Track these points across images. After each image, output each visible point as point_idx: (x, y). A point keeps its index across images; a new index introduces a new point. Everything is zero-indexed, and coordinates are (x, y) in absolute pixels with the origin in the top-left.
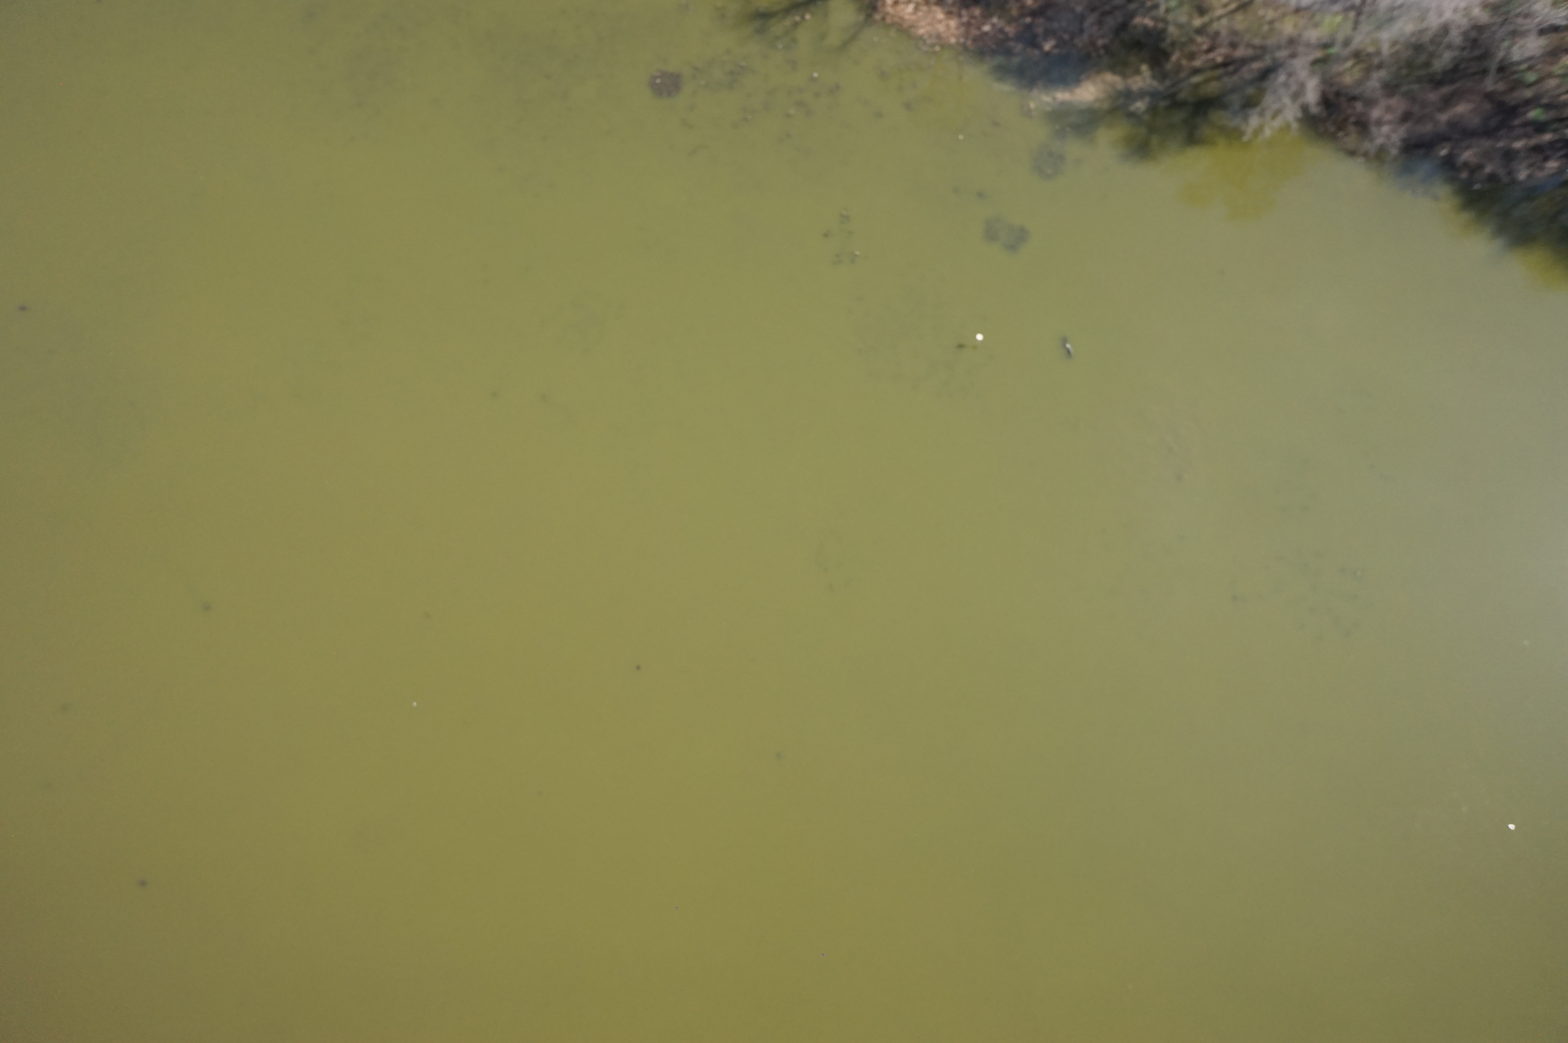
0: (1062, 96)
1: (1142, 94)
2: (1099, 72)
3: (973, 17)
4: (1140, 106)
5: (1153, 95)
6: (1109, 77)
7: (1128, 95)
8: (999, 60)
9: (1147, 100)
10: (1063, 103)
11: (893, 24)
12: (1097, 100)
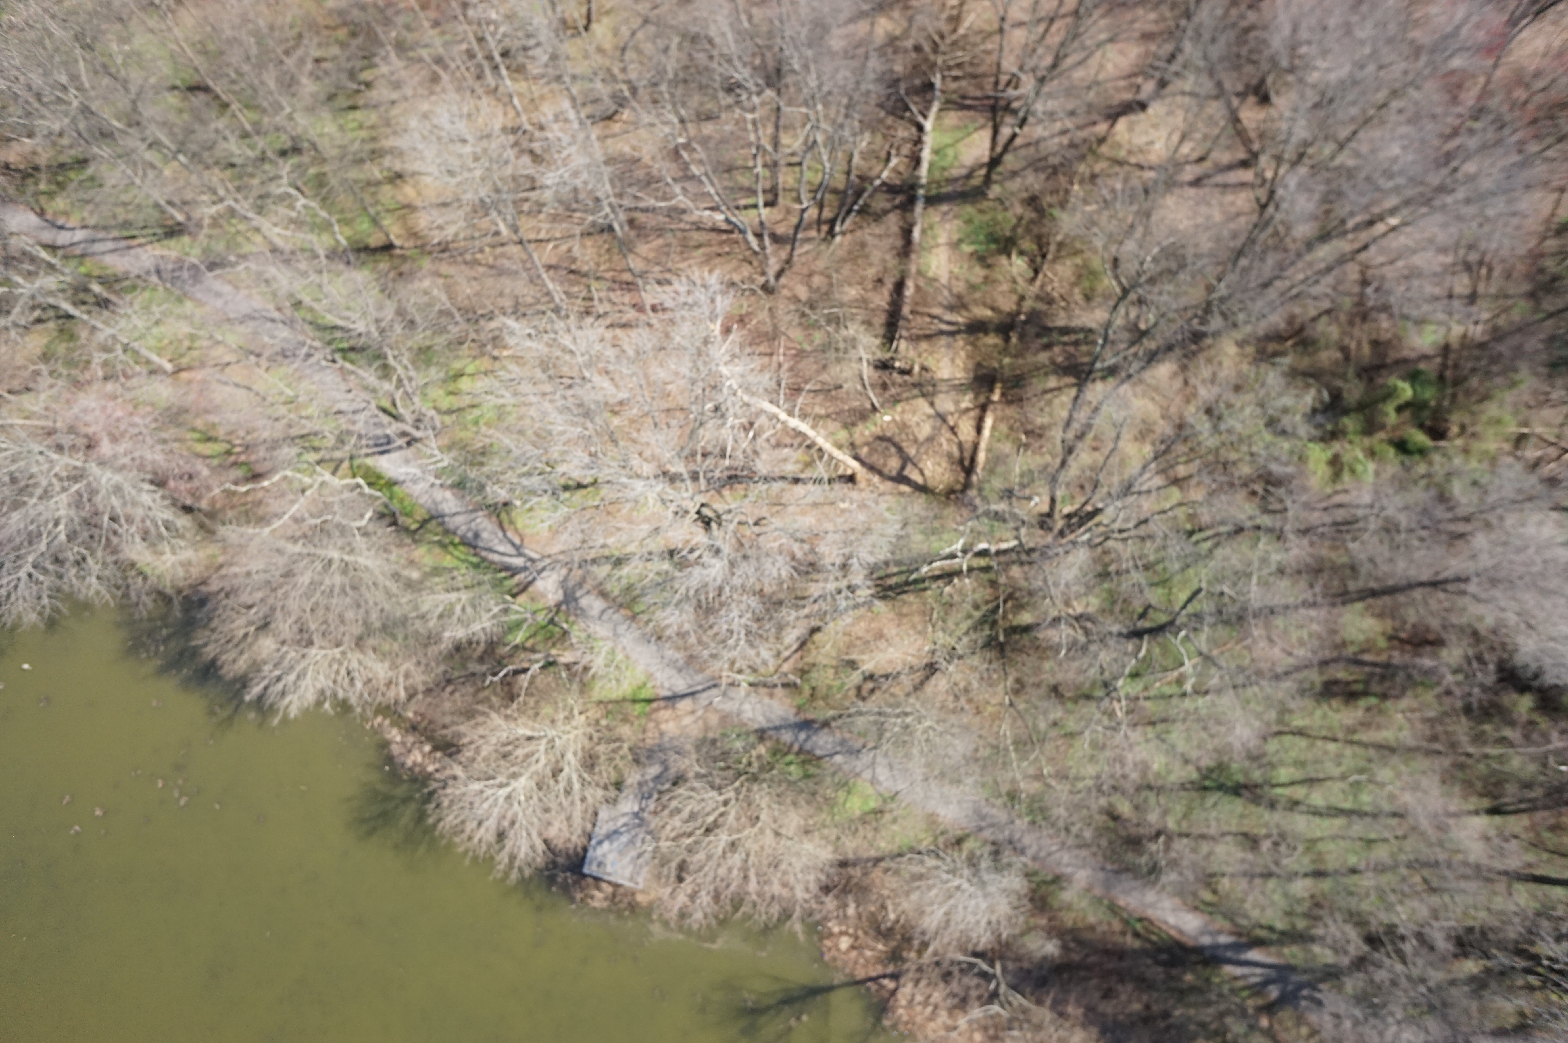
11: (906, 1033)
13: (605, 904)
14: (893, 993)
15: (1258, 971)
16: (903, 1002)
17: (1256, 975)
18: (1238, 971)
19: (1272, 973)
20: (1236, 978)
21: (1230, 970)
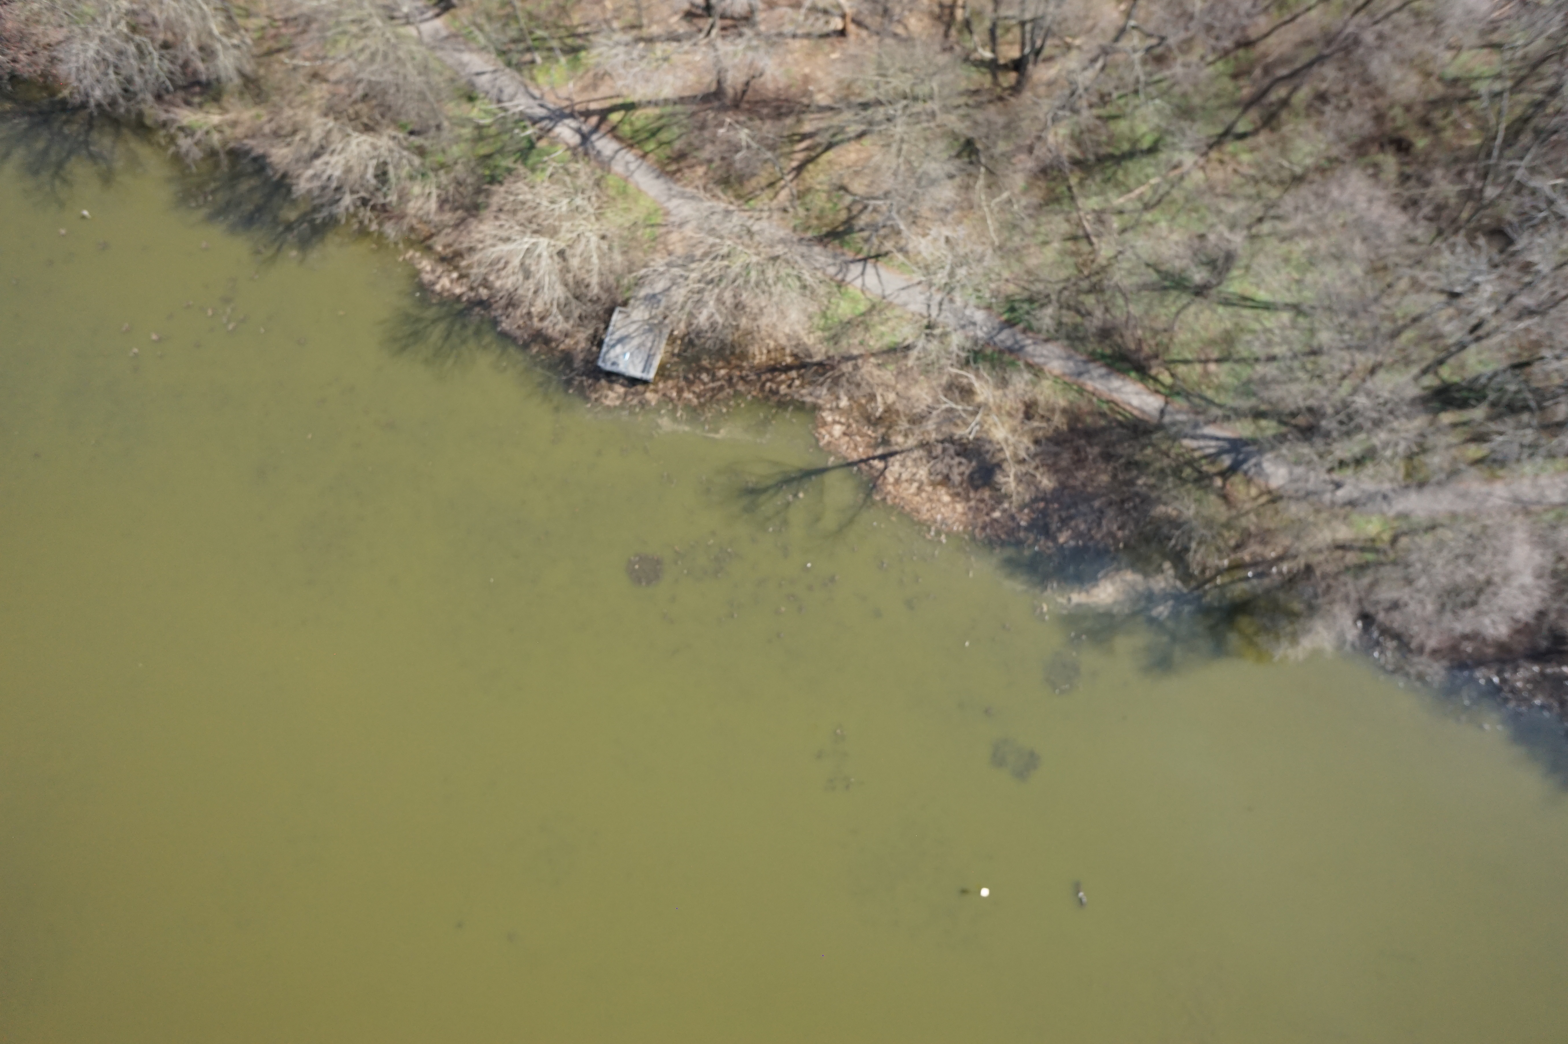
0: (1077, 598)
1: (1165, 597)
2: (1118, 570)
3: (982, 501)
4: (1162, 610)
5: (1178, 598)
6: (1130, 576)
7: (1150, 598)
8: (1010, 552)
9: (1170, 603)
10: (1079, 605)
11: (894, 507)
12: (1115, 603)
13: (618, 403)
14: (882, 472)
15: (1213, 443)
16: (891, 480)
17: (1211, 447)
18: (1194, 444)
19: (1226, 445)
20: (1194, 450)
21: (1187, 443)
